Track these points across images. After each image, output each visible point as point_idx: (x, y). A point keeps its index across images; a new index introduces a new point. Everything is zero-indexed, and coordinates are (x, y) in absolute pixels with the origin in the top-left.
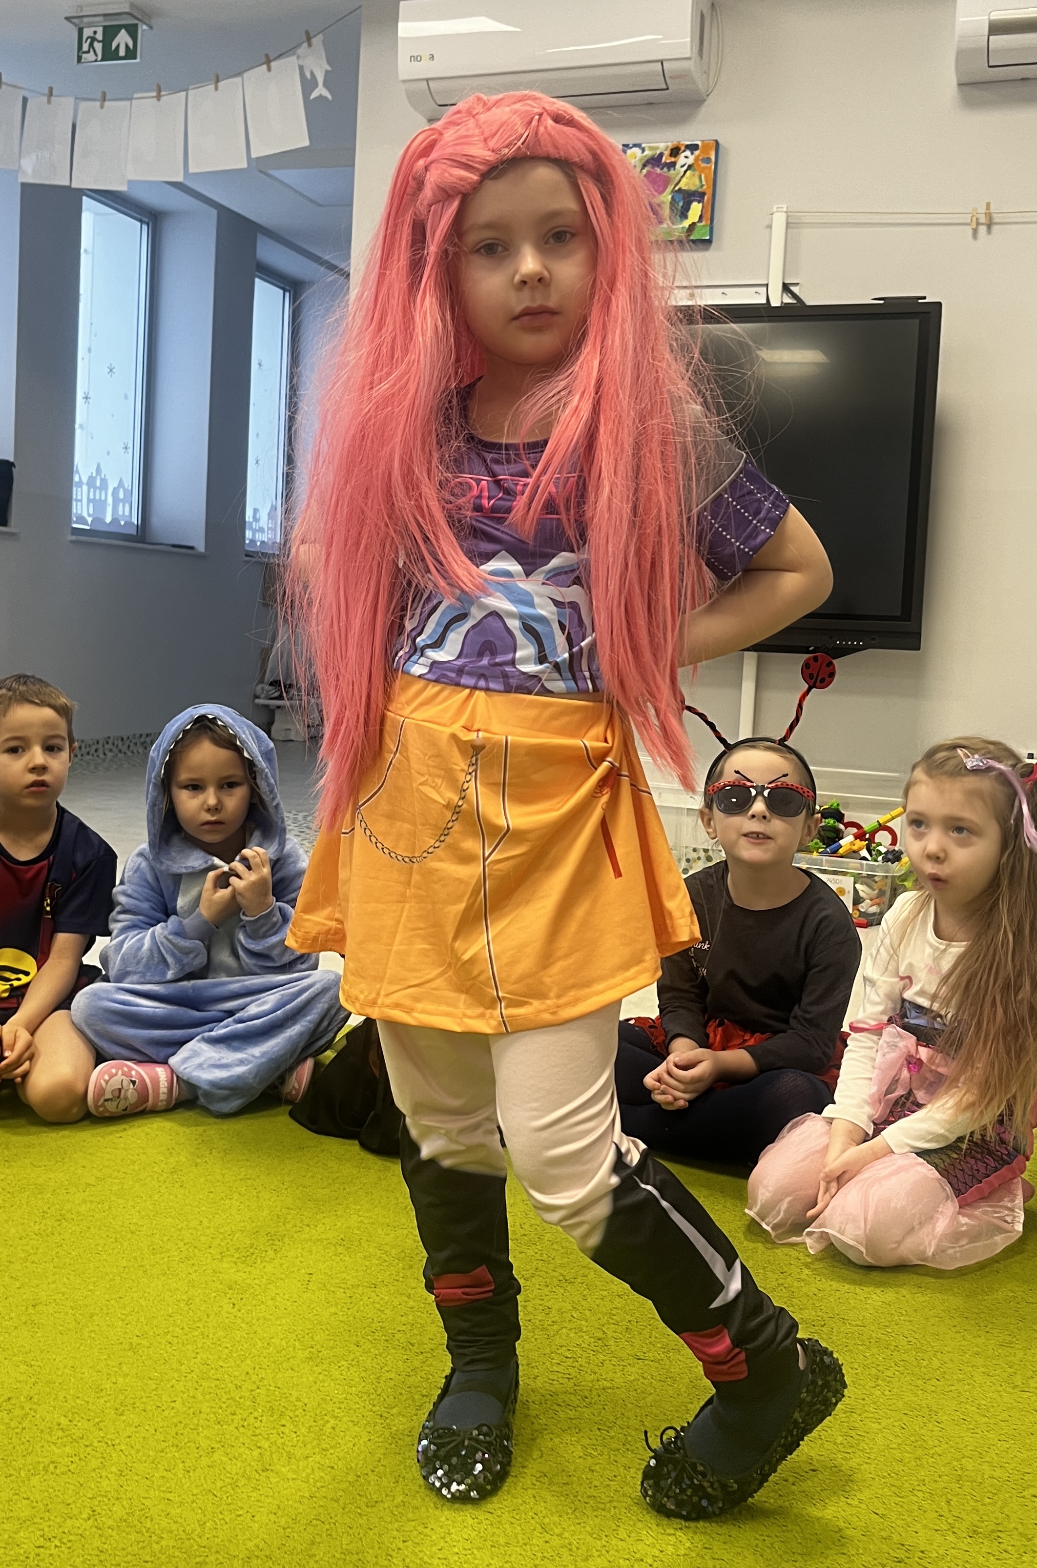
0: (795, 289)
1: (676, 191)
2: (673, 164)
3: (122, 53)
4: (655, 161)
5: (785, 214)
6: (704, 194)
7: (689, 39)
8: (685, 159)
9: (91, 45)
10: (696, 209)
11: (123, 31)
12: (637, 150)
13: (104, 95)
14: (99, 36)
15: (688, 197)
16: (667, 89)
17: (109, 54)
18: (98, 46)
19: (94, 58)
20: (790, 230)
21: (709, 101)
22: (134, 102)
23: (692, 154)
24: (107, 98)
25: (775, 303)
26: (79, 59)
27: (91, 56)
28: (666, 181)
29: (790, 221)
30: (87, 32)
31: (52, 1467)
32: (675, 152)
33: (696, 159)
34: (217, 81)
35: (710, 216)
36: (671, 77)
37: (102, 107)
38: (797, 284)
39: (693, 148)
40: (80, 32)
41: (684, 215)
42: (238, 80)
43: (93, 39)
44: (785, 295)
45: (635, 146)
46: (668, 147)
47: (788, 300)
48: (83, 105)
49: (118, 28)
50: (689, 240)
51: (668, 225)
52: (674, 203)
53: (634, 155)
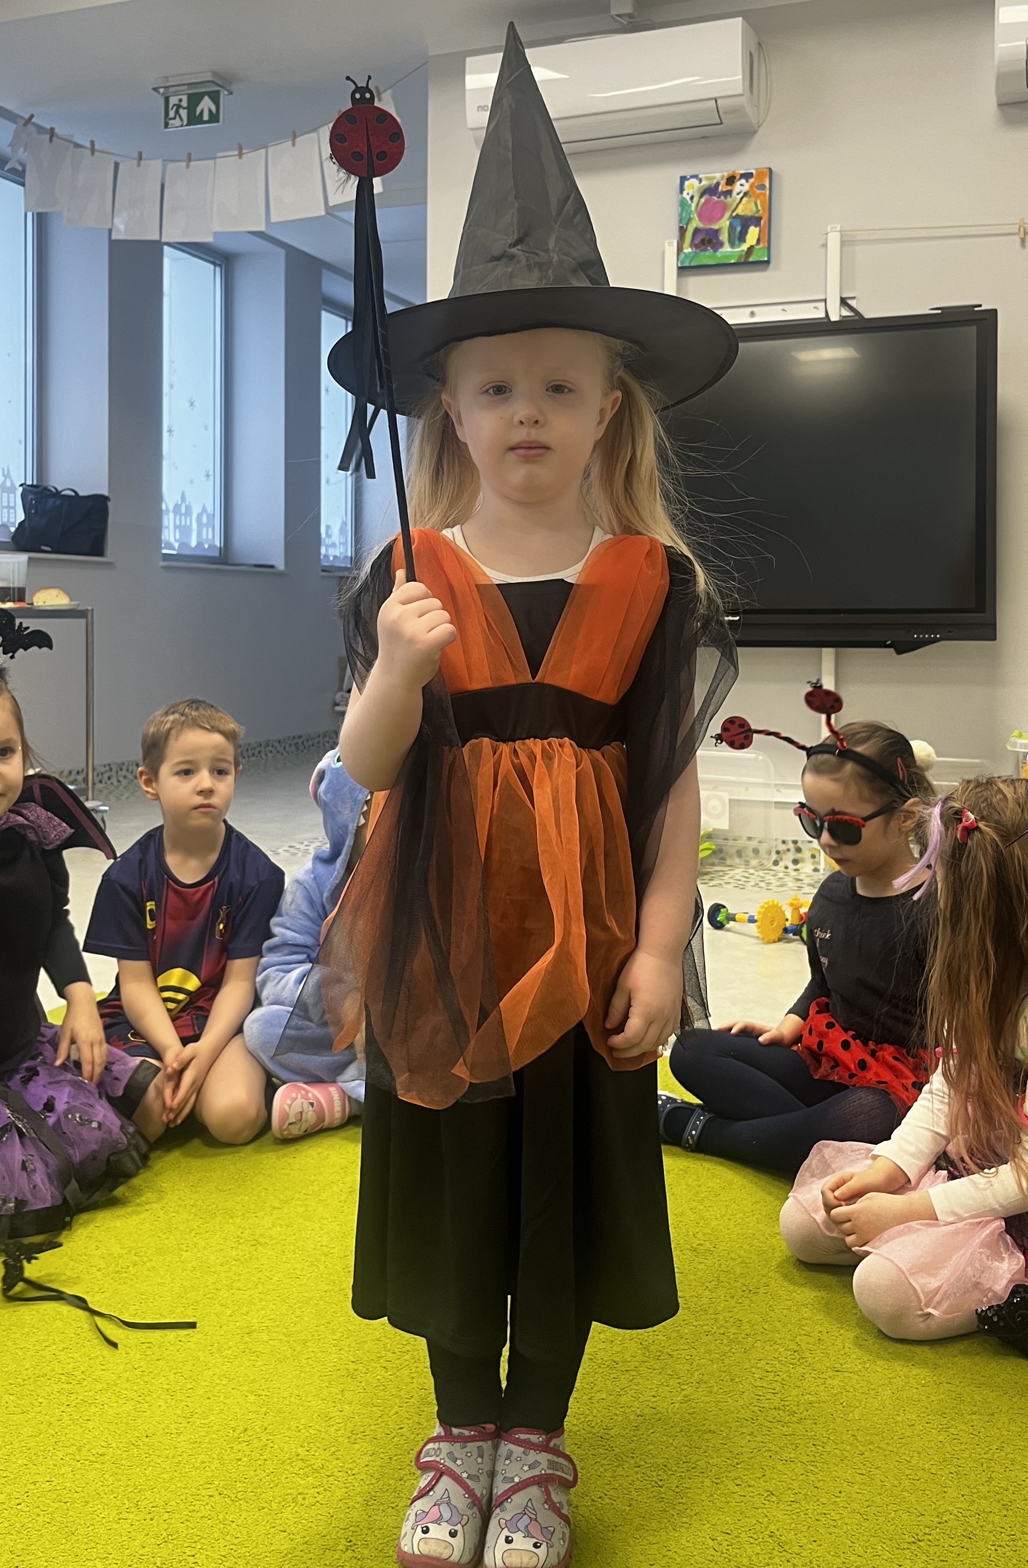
0: (852, 303)
1: (734, 217)
2: (729, 193)
3: (206, 117)
4: (711, 191)
5: (839, 234)
6: (760, 218)
7: (741, 77)
8: (741, 186)
9: (177, 112)
10: (753, 233)
11: (206, 98)
12: (694, 181)
13: (189, 155)
14: (184, 104)
15: (746, 222)
16: (721, 123)
17: (194, 119)
18: (184, 113)
19: (180, 123)
20: (844, 248)
21: (761, 131)
22: (218, 160)
23: (747, 181)
24: (193, 158)
25: (834, 317)
26: (166, 125)
27: (177, 122)
28: (724, 208)
29: (844, 239)
30: (173, 100)
31: (300, 1497)
32: (731, 180)
33: (752, 186)
34: (294, 137)
35: (766, 238)
36: (725, 113)
37: (188, 166)
38: (854, 298)
39: (747, 176)
40: (167, 100)
41: (742, 238)
42: (314, 135)
43: (179, 107)
44: (843, 310)
45: (692, 177)
46: (723, 176)
47: (846, 313)
48: (171, 166)
49: (201, 95)
50: (746, 264)
51: (727, 248)
52: (732, 228)
53: (692, 186)
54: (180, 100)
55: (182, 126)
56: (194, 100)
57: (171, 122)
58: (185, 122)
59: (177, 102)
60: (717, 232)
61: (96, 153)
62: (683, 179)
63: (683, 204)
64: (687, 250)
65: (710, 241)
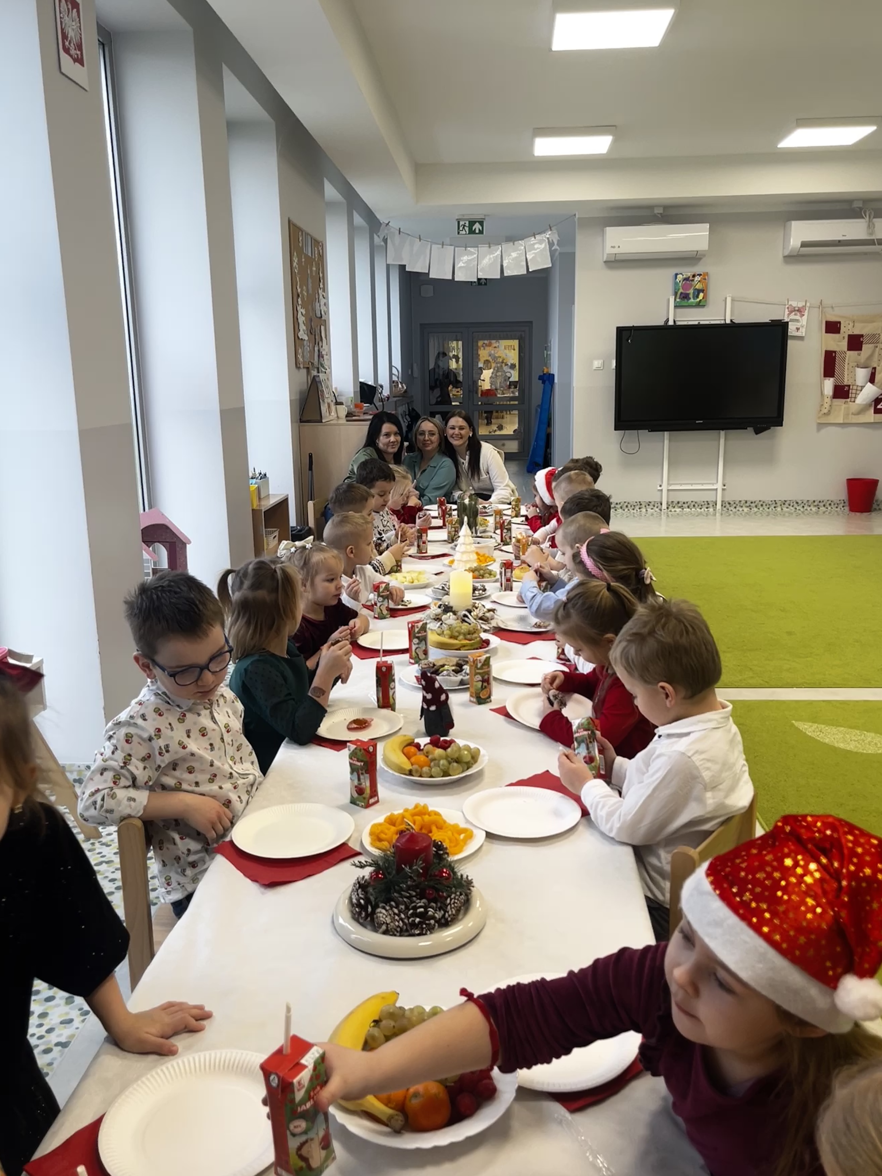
1: (695, 289)
2: (693, 280)
3: (477, 231)
4: (686, 279)
5: (730, 298)
6: (704, 290)
8: (697, 278)
9: (463, 228)
10: (701, 295)
11: (477, 224)
12: (681, 276)
13: (466, 245)
14: (467, 225)
15: (699, 291)
17: (472, 232)
18: (467, 229)
21: (704, 259)
22: (480, 248)
25: (728, 322)
26: (459, 233)
27: (464, 232)
28: (691, 286)
29: (732, 300)
30: (462, 223)
32: (694, 276)
33: (701, 278)
35: (706, 297)
37: (467, 249)
38: (735, 319)
39: (700, 275)
40: (459, 223)
41: (697, 297)
43: (464, 226)
45: (679, 273)
46: (691, 274)
48: (458, 249)
49: (475, 222)
50: (699, 305)
51: (692, 300)
52: (694, 292)
53: (680, 277)
54: (465, 223)
55: (466, 234)
56: (472, 223)
57: (461, 232)
58: (468, 233)
60: (688, 294)
61: (421, 241)
62: (676, 275)
63: (676, 284)
64: (678, 300)
65: (686, 298)
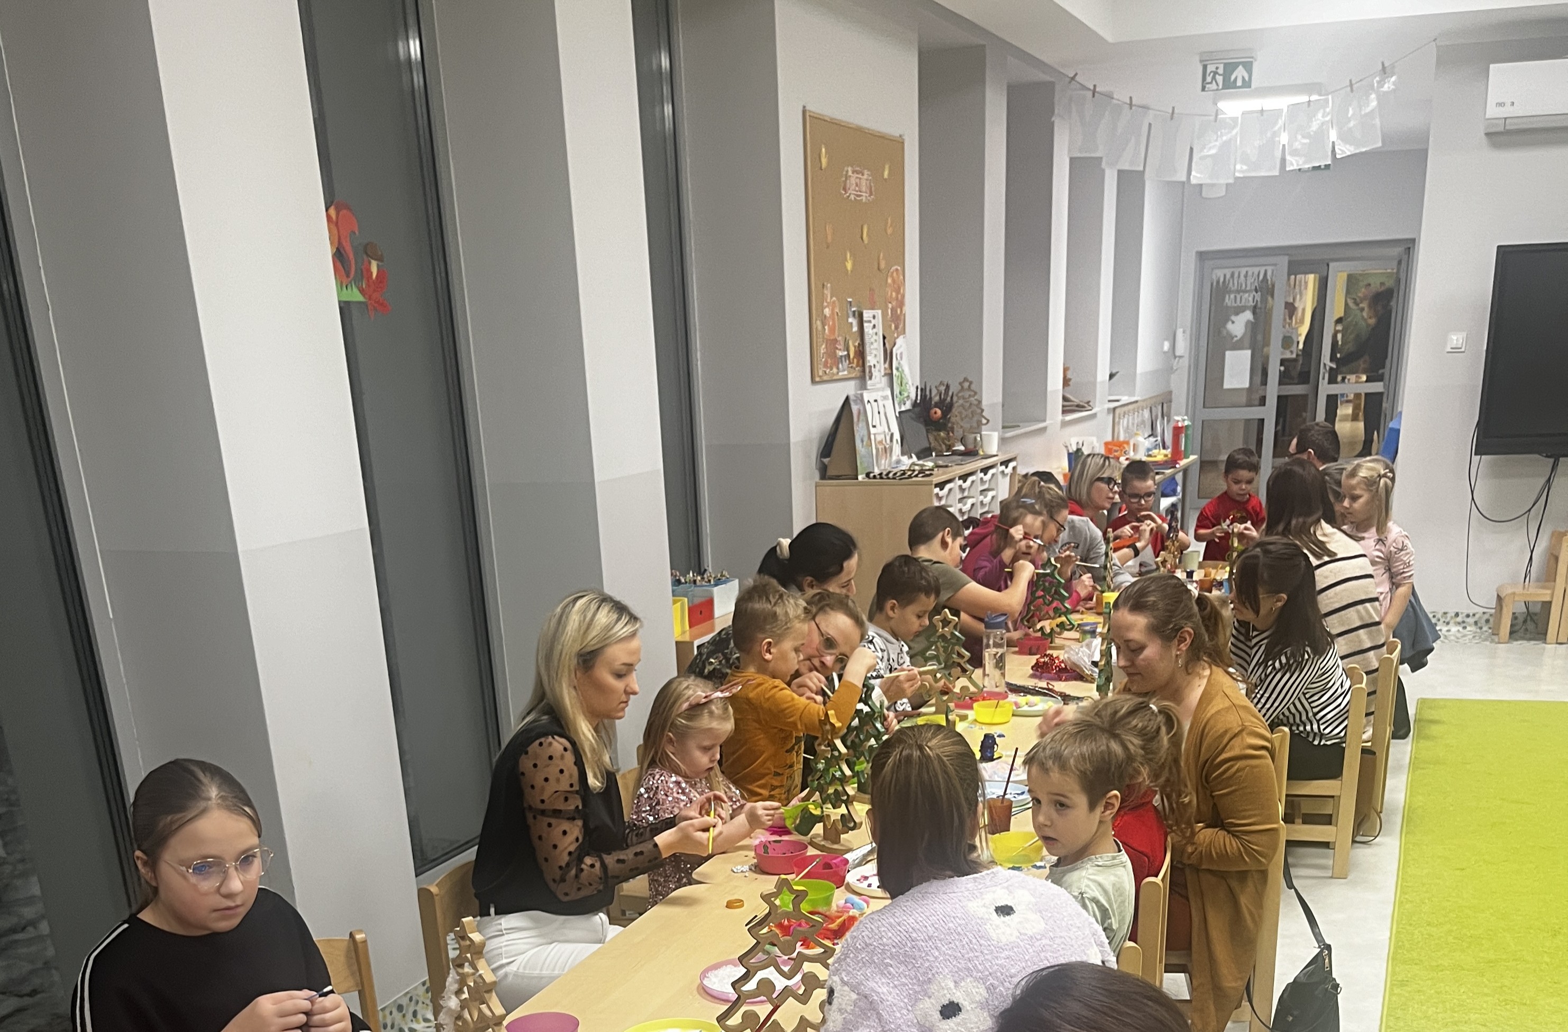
9: (1214, 78)
11: (1241, 67)
14: (1221, 71)
17: (1229, 84)
18: (1220, 79)
19: (1216, 87)
26: (1203, 89)
27: (1214, 86)
30: (1210, 68)
40: (1205, 67)
43: (1215, 73)
49: (1236, 65)
54: (1217, 68)
55: (1217, 90)
56: (1230, 68)
57: (1207, 86)
58: (1221, 87)
59: (1214, 70)
61: (1133, 108)
